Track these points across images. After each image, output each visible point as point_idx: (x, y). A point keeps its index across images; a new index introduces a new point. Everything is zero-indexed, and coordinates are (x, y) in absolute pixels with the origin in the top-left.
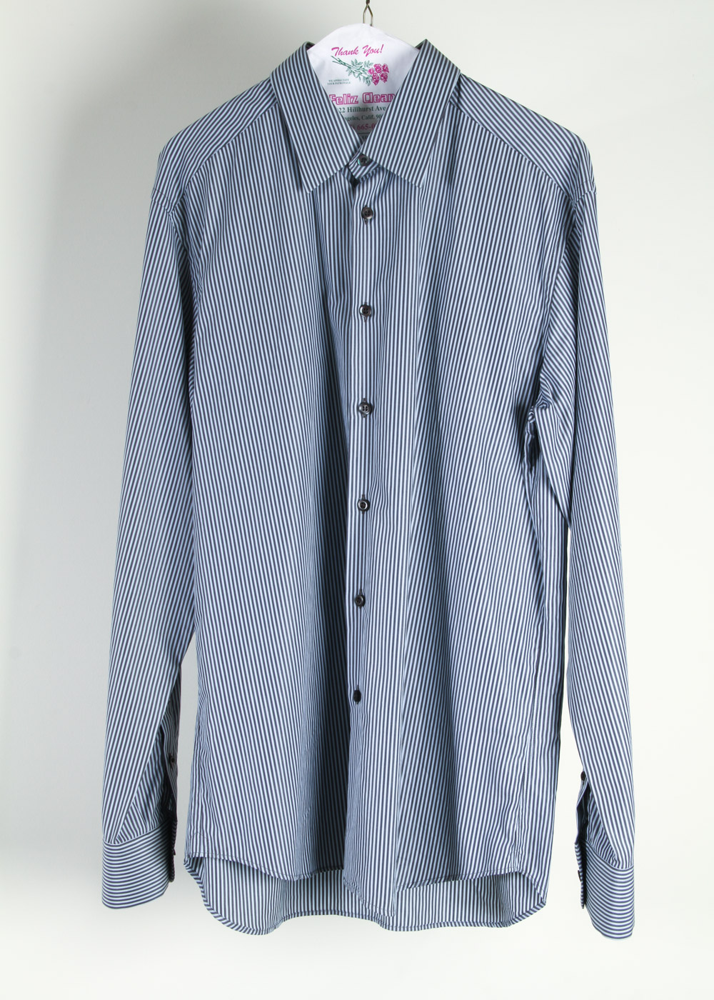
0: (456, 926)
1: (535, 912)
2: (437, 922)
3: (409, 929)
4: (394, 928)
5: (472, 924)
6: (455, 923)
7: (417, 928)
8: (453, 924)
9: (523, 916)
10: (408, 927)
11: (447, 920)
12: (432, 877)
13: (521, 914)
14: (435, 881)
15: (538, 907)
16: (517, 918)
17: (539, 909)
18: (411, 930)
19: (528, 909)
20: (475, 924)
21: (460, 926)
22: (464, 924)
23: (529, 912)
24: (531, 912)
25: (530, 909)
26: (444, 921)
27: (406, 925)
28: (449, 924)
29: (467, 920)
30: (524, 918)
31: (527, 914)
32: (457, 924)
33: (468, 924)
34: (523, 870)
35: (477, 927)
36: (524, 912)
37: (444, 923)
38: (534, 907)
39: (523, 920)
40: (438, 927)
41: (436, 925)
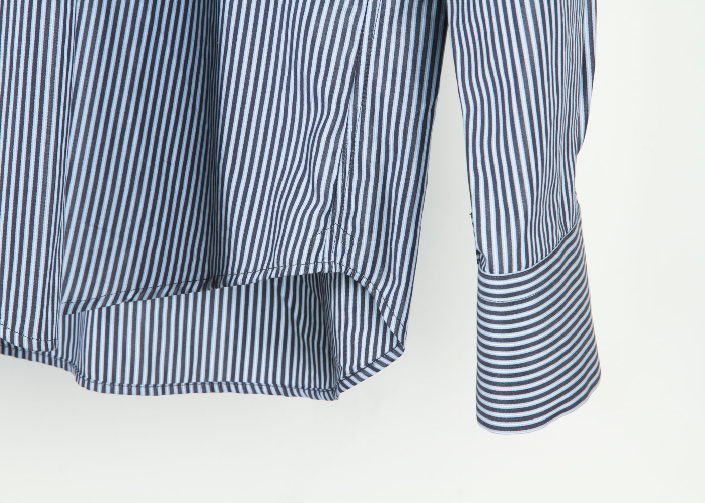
0: (246, 392)
1: (385, 365)
2: (202, 379)
3: (134, 390)
4: (100, 387)
5: (281, 389)
6: (244, 385)
7: (151, 390)
8: (240, 387)
9: (360, 374)
10: (130, 386)
11: (228, 379)
12: (176, 280)
13: (355, 369)
14: (181, 289)
15: (391, 355)
16: (348, 379)
17: (392, 360)
18: (139, 393)
19: (370, 360)
20: (285, 391)
21: (255, 392)
22: (265, 389)
23: (372, 367)
24: (377, 365)
25: (375, 359)
26: (220, 379)
27: (127, 381)
28: (232, 387)
29: (270, 381)
30: (361, 380)
31: (368, 370)
32: (249, 388)
33: (273, 389)
34: (355, 270)
35: (290, 398)
36: (362, 365)
37: (220, 385)
38: (383, 354)
39: (360, 384)
40: (204, 391)
41: (200, 387)
